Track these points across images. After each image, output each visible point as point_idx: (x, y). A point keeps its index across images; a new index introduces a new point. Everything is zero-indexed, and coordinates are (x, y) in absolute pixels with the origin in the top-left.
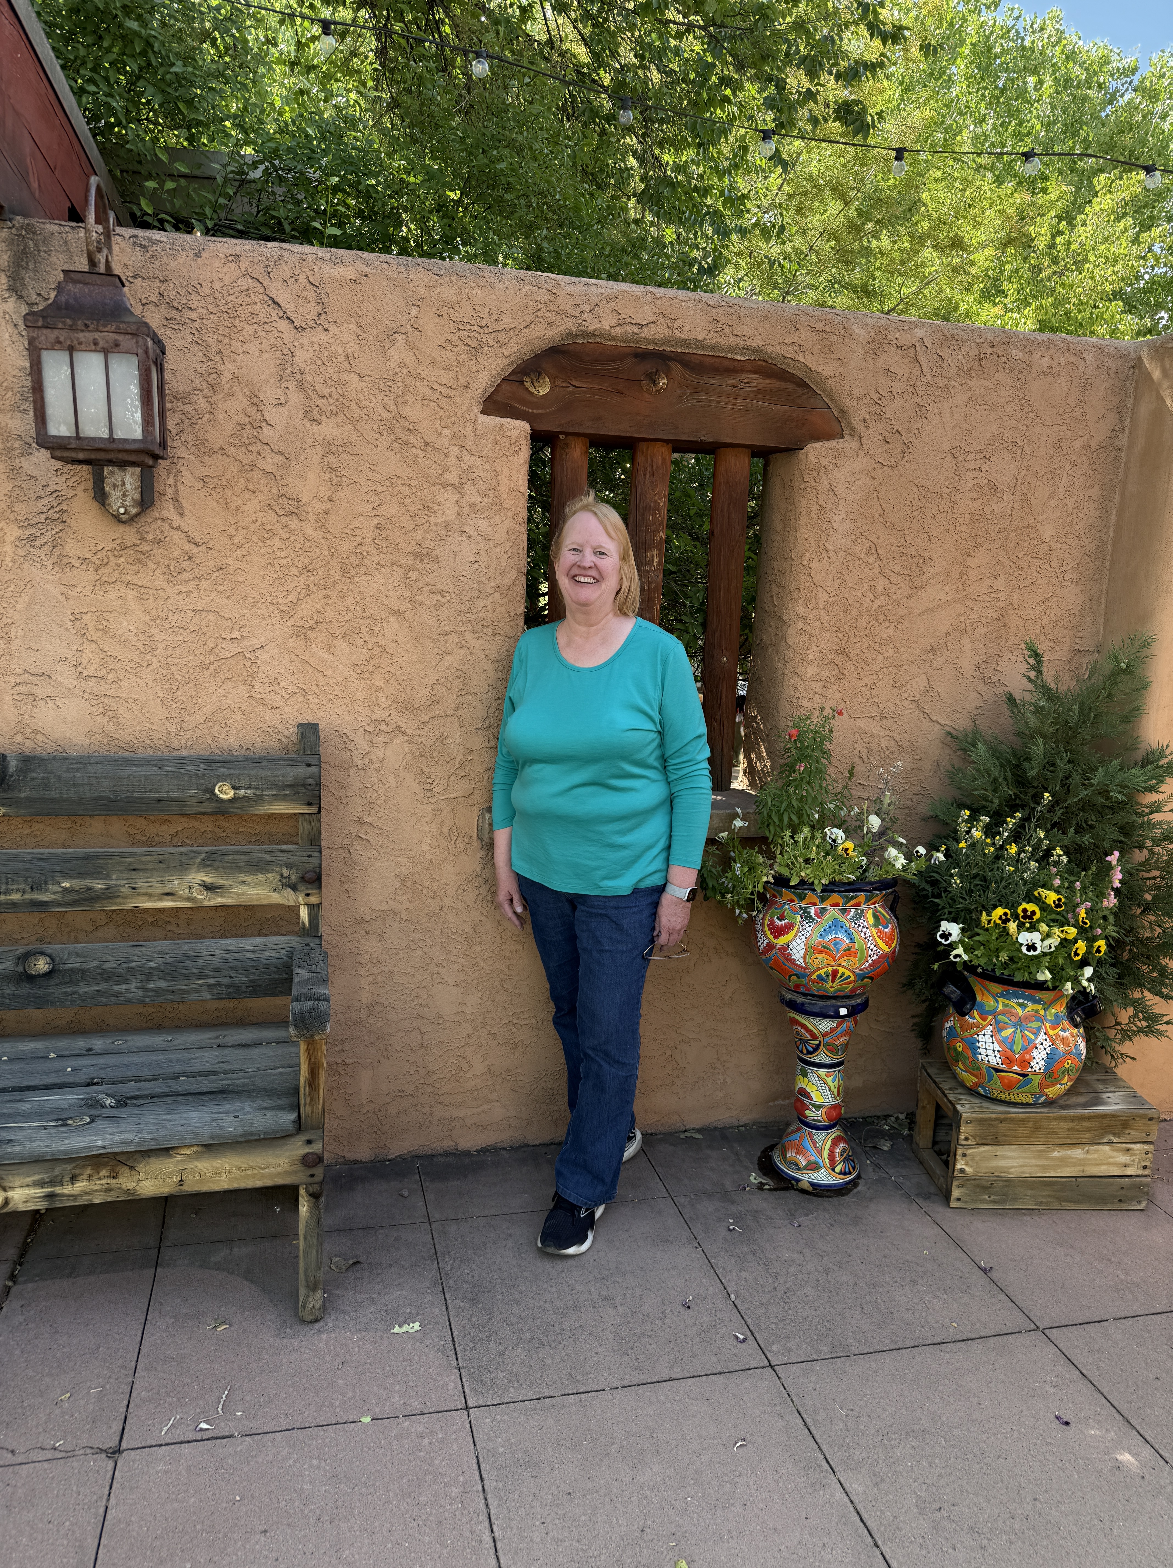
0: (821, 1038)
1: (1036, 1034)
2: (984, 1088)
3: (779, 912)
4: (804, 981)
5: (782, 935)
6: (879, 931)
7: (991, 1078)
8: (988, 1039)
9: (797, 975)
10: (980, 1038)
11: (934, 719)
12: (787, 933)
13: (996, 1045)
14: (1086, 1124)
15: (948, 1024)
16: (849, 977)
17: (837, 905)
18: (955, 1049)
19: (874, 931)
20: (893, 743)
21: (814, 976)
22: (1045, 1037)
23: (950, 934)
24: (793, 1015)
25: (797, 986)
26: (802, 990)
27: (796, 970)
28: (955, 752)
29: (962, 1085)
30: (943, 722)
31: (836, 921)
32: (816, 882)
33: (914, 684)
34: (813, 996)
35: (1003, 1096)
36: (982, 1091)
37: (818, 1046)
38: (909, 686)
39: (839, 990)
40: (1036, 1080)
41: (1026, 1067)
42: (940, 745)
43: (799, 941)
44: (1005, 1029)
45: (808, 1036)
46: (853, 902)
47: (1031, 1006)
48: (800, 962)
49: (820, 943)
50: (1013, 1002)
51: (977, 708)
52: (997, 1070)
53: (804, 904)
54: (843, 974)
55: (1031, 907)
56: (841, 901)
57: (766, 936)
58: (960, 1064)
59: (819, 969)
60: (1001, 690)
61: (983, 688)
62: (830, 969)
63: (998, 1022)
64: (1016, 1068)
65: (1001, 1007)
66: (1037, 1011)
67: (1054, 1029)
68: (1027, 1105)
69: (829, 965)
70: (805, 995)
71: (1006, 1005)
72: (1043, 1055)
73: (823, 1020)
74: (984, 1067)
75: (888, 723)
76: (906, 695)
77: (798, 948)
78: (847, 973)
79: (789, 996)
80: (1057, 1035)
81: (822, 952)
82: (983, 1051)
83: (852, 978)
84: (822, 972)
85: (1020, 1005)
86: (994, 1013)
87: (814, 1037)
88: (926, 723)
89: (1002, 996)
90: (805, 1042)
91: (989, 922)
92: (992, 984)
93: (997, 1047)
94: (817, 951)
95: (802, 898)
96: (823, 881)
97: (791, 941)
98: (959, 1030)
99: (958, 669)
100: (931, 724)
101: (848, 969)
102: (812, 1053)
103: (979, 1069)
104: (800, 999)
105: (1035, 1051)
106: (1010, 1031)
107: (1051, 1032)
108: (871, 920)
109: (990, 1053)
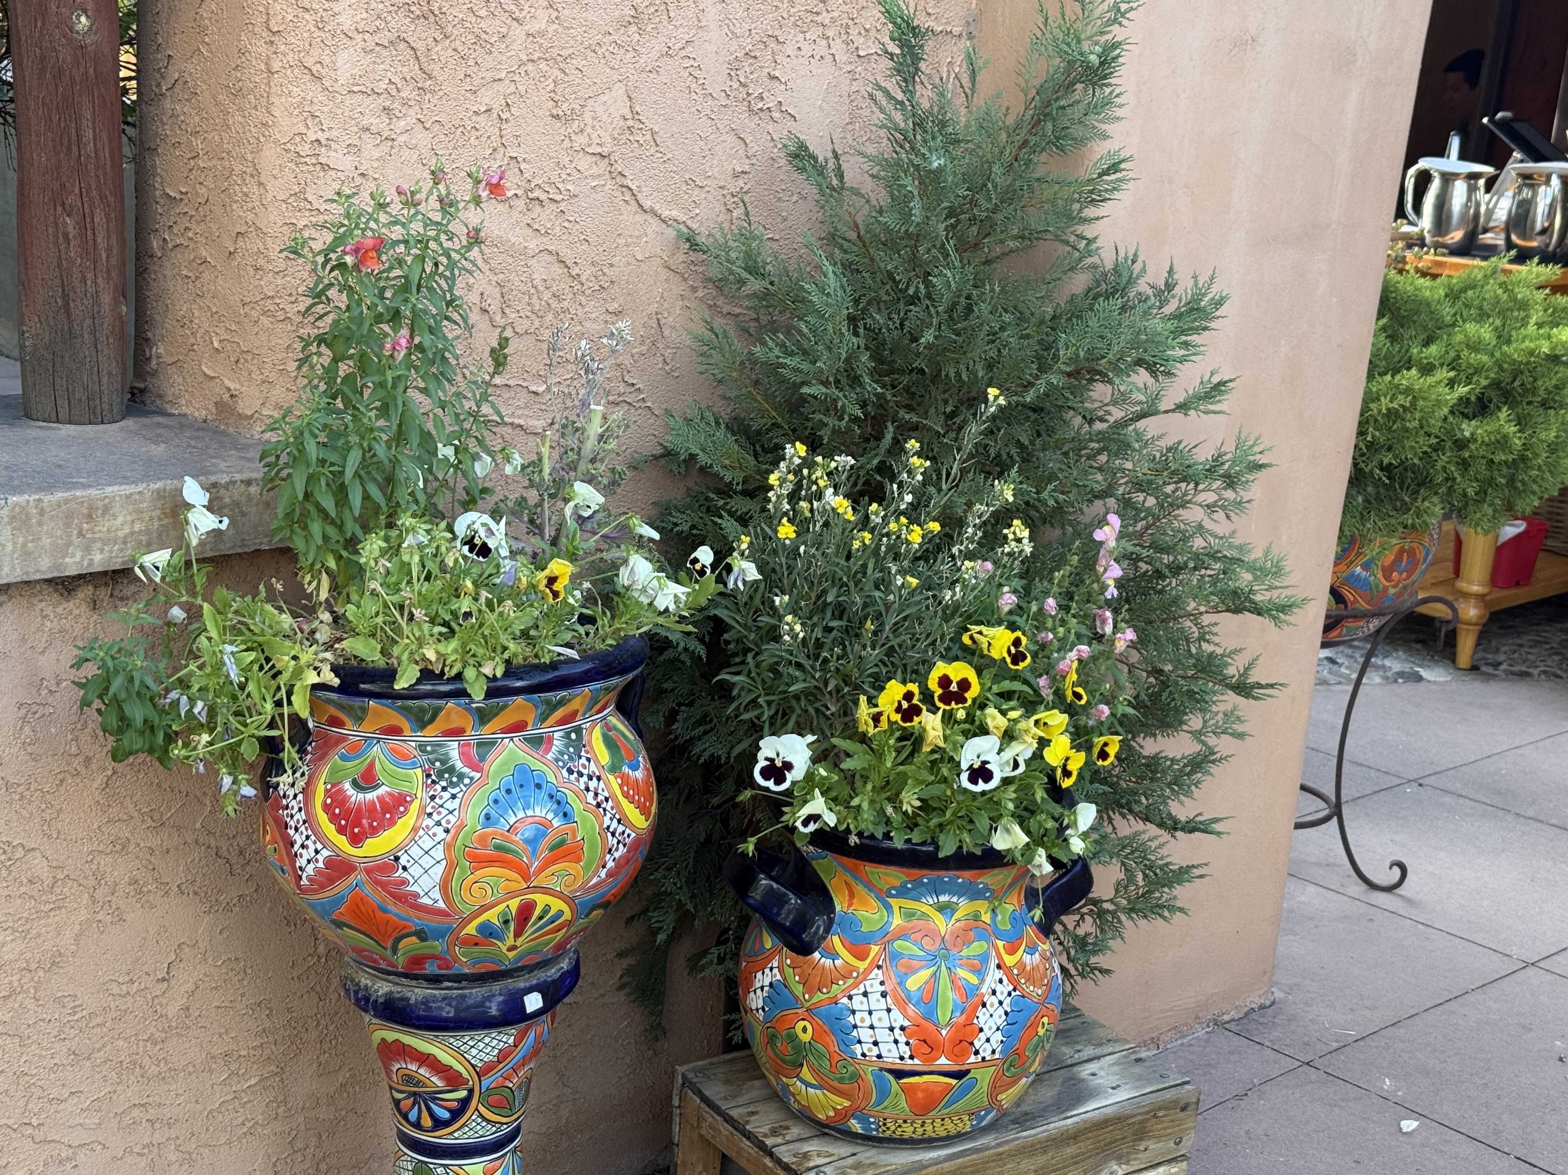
0: (473, 1081)
1: (980, 971)
2: (864, 1120)
3: (355, 767)
4: (438, 946)
5: (374, 832)
6: (625, 781)
7: (884, 1093)
8: (877, 1002)
9: (421, 935)
10: (858, 1002)
11: (647, 204)
12: (392, 823)
13: (896, 1013)
14: (1070, 1150)
15: (764, 979)
16: (560, 913)
17: (519, 727)
18: (793, 1038)
19: (615, 782)
20: (558, 270)
21: (471, 929)
22: (999, 974)
23: (788, 766)
24: (392, 1034)
25: (418, 960)
26: (431, 968)
27: (417, 921)
28: (694, 289)
29: (805, 1117)
30: (665, 213)
31: (522, 770)
32: (470, 673)
33: (600, 110)
34: (458, 978)
35: (908, 1131)
36: (856, 1126)
37: (465, 1103)
38: (587, 116)
39: (528, 953)
40: (984, 1077)
41: (965, 1054)
42: (664, 274)
43: (427, 843)
44: (914, 971)
45: (438, 1082)
46: (559, 713)
47: (964, 907)
48: (433, 898)
49: (482, 839)
50: (925, 906)
51: (736, 176)
52: (899, 1074)
53: (429, 735)
54: (547, 909)
55: (959, 671)
56: (530, 718)
57: (320, 837)
58: (805, 1073)
59: (485, 908)
60: (780, 131)
61: (747, 123)
62: (514, 904)
63: (895, 957)
64: (943, 1060)
65: (897, 921)
66: (976, 917)
67: (1012, 951)
68: (960, 1137)
69: (511, 895)
70: (434, 980)
71: (909, 915)
72: (999, 1019)
73: (478, 1034)
74: (869, 1074)
75: (545, 216)
76: (582, 140)
77: (427, 861)
78: (557, 905)
79: (382, 988)
80: (1021, 965)
81: (490, 862)
82: (865, 1035)
83: (567, 915)
84: (492, 916)
85: (942, 908)
86: (886, 937)
87: (453, 1080)
88: (630, 216)
89: (903, 892)
90: (429, 1098)
91: (876, 718)
92: (882, 869)
93: (899, 1020)
94: (479, 861)
95: (422, 721)
96: (487, 670)
97: (404, 847)
98: (798, 990)
99: (694, 72)
100: (640, 217)
101: (560, 896)
102: (447, 1124)
103: (856, 1077)
104: (417, 993)
105: (981, 1012)
106: (925, 974)
107: (1010, 960)
108: (604, 756)
109: (883, 1035)
